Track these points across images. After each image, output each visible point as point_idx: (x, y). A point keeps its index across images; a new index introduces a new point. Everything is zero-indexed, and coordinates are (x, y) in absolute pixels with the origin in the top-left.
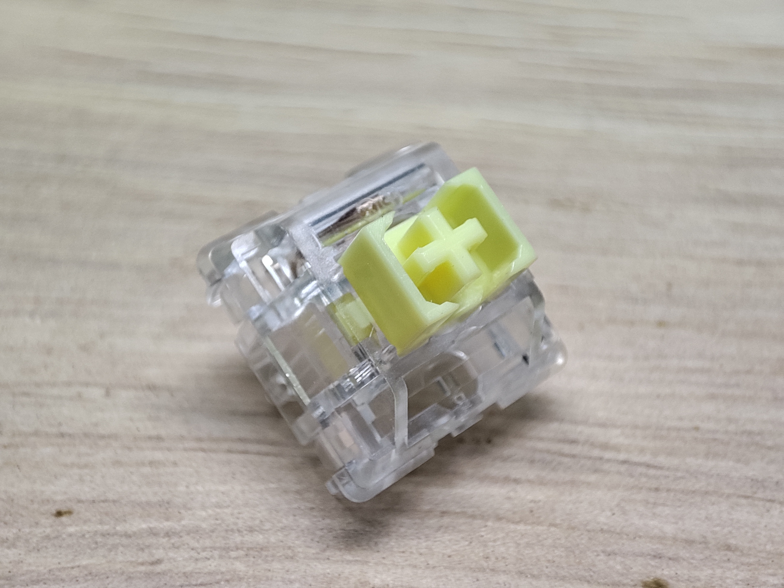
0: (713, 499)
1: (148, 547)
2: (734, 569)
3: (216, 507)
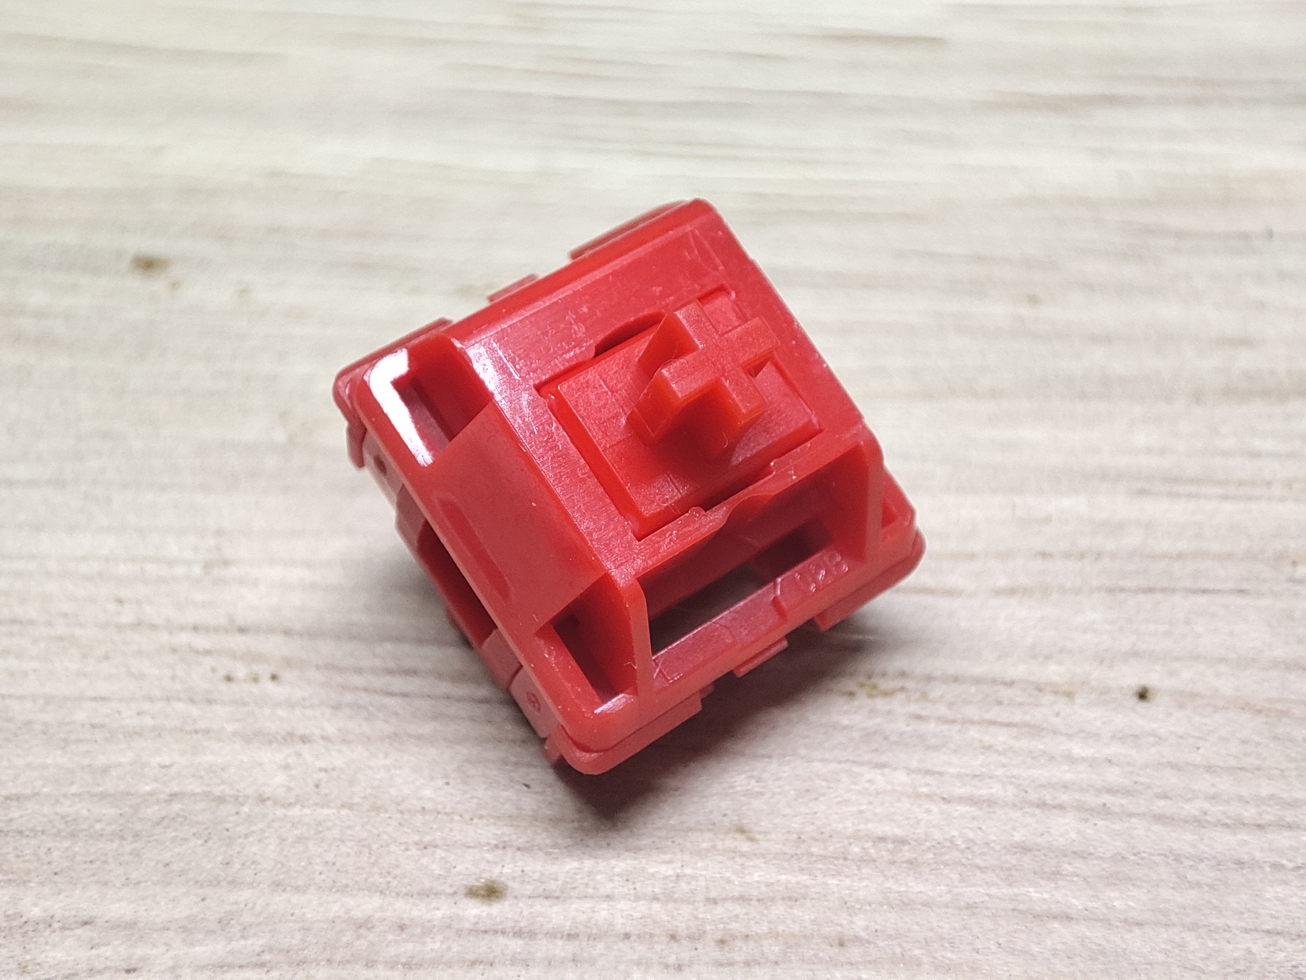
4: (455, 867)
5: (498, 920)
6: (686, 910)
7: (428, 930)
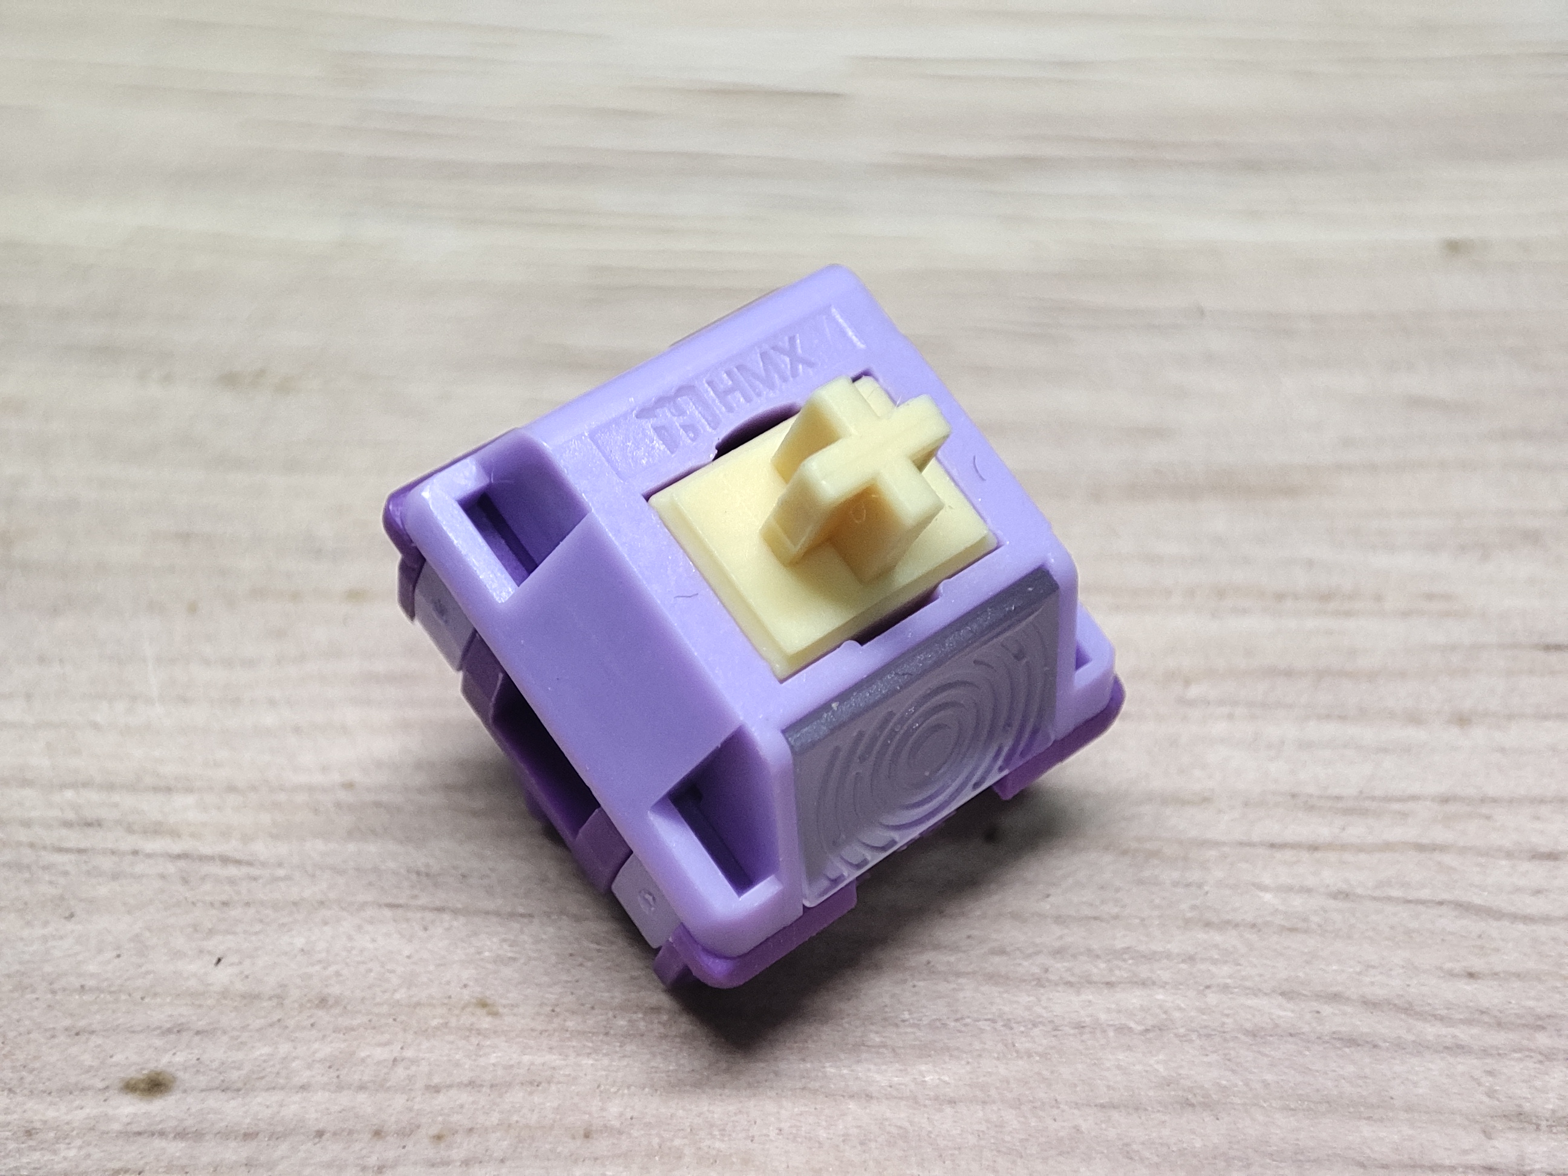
4: (111, 1057)
5: (158, 1119)
6: (399, 1101)
7: (63, 1136)
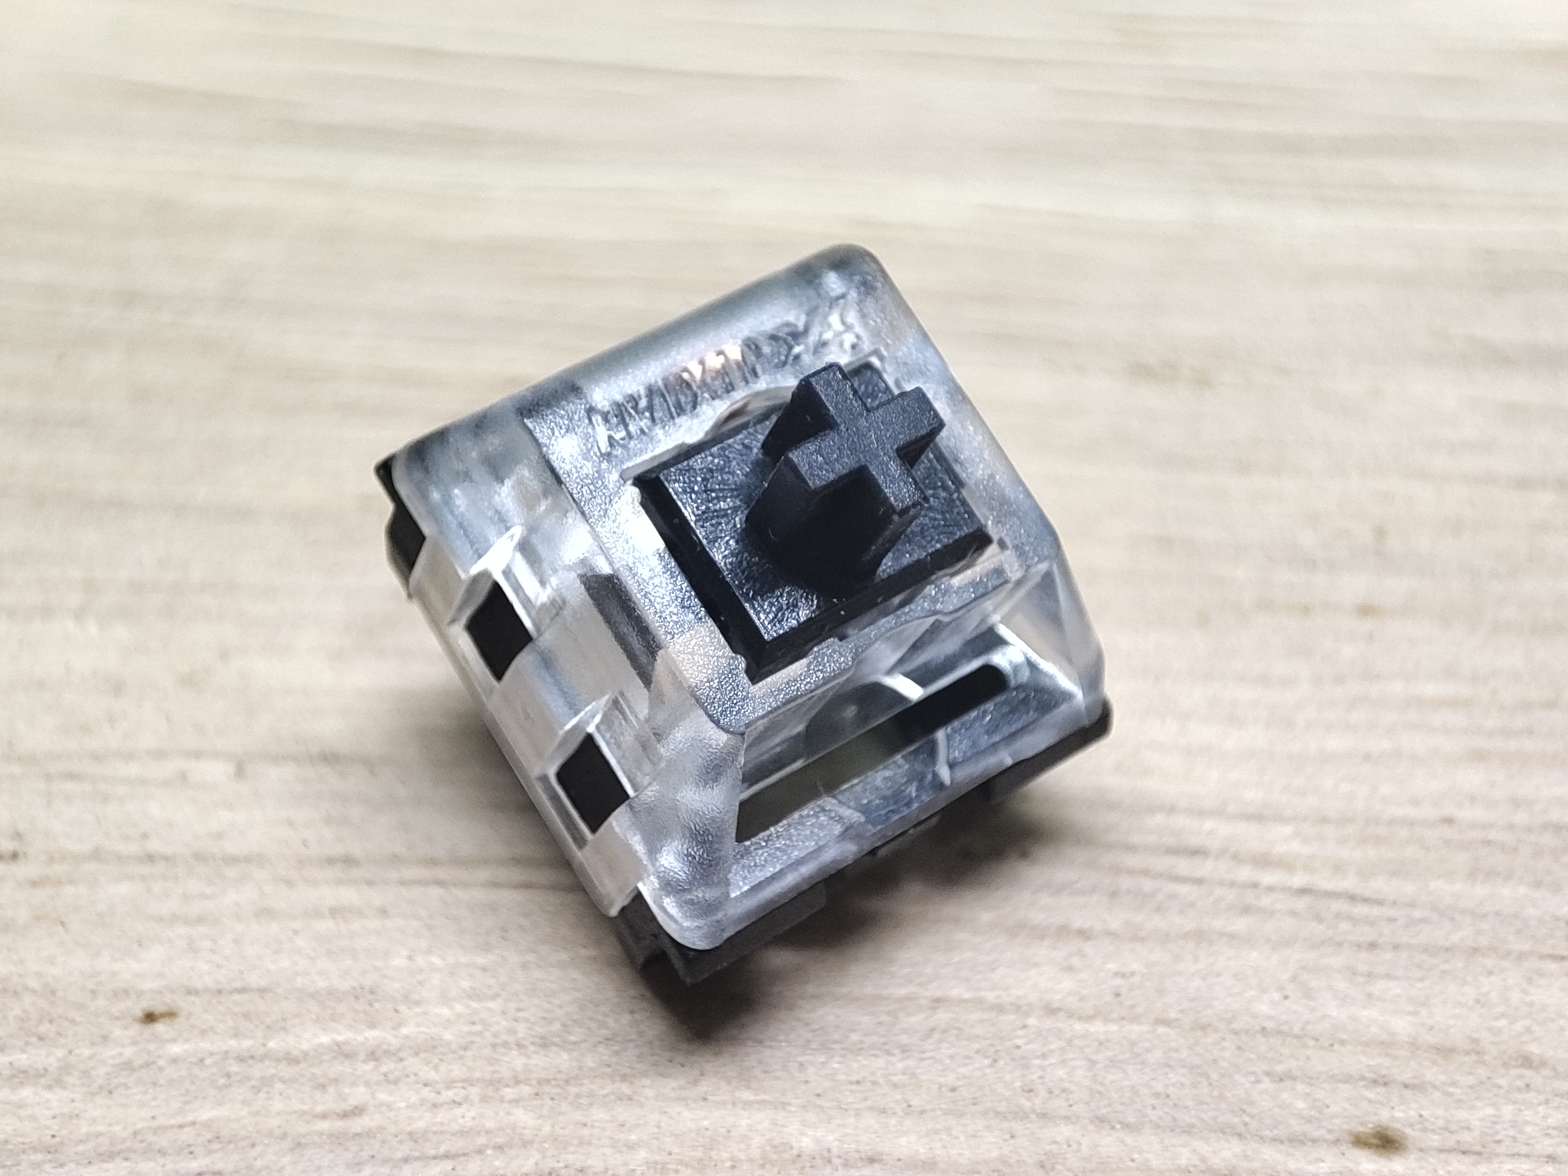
0: (1490, 962)
1: (335, 1081)
2: (1539, 1104)
3: (471, 998)
